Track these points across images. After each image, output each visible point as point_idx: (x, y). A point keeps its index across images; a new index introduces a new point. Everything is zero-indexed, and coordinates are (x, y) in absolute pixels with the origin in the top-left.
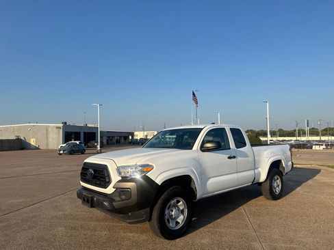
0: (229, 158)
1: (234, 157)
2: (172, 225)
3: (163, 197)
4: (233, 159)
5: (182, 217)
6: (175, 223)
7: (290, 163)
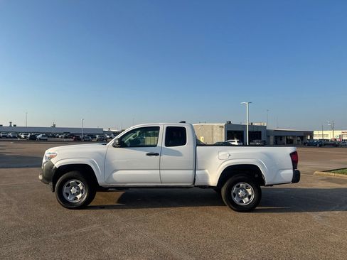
0: (148, 155)
1: (157, 154)
2: (69, 199)
3: (64, 175)
4: (154, 156)
5: (80, 195)
6: (73, 198)
7: (291, 172)
